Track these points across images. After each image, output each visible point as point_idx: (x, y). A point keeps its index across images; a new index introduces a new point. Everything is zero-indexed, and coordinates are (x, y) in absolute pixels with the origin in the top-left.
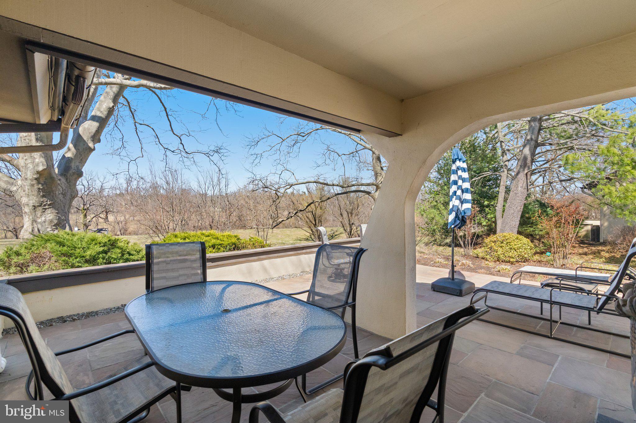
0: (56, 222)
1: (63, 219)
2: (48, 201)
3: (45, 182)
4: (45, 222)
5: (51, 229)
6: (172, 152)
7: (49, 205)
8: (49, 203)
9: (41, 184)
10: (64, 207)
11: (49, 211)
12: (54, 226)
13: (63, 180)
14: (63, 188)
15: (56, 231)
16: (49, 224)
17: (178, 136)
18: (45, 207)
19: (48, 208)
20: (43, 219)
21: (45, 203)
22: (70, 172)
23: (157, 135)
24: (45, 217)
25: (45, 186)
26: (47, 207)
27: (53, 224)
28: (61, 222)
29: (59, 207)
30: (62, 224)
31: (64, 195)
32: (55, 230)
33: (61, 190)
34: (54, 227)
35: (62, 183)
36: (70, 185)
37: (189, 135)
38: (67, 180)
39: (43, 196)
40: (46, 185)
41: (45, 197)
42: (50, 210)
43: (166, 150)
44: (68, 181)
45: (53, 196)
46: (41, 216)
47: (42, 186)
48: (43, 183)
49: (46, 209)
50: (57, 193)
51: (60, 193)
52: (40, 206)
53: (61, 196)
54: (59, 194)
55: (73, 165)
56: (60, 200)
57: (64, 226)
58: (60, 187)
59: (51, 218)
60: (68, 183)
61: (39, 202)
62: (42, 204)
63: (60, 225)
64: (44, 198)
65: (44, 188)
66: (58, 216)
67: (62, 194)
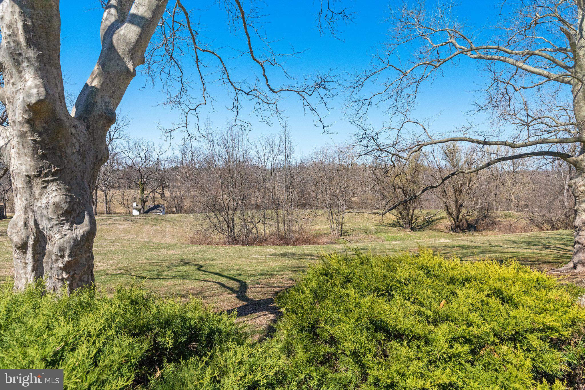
0: (65, 206)
1: (79, 203)
2: (52, 165)
3: (44, 128)
4: (46, 207)
5: (57, 222)
6: (246, 94)
7: (53, 174)
8: (53, 170)
9: (38, 132)
10: (82, 178)
11: (53, 186)
12: (63, 215)
13: (82, 127)
14: (80, 143)
15: (66, 224)
16: (54, 212)
17: (259, 63)
18: (47, 179)
19: (53, 181)
20: (44, 201)
21: (46, 171)
22: (95, 113)
23: (225, 68)
24: (47, 198)
25: (45, 136)
26: (50, 178)
27: (61, 212)
28: (75, 207)
29: (71, 179)
30: (78, 212)
31: (82, 155)
32: (64, 224)
33: (77, 145)
34: (63, 218)
35: (79, 133)
36: (93, 138)
37: (273, 63)
38: (88, 127)
39: (43, 157)
40: (48, 134)
41: (47, 159)
42: (55, 184)
43: (237, 91)
44: (91, 131)
45: (61, 157)
46: (41, 195)
47: (40, 136)
48: (41, 129)
49: (48, 182)
50: (69, 151)
51: (75, 151)
52: (38, 176)
53: (76, 157)
54: (73, 153)
55: (99, 101)
56: (75, 165)
57: (81, 215)
58: (74, 140)
59: (57, 199)
60: (90, 133)
61: (37, 168)
62: (40, 172)
63: (73, 212)
64: (45, 161)
65: (43, 140)
66: (70, 196)
67: (79, 153)
